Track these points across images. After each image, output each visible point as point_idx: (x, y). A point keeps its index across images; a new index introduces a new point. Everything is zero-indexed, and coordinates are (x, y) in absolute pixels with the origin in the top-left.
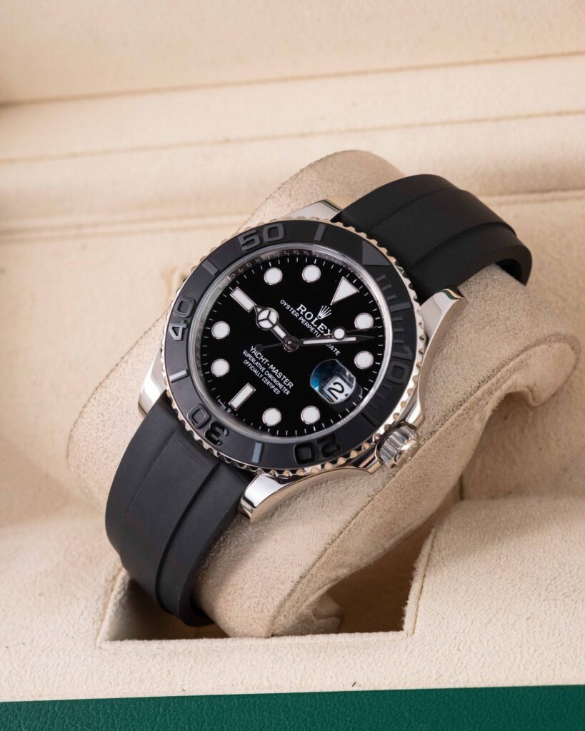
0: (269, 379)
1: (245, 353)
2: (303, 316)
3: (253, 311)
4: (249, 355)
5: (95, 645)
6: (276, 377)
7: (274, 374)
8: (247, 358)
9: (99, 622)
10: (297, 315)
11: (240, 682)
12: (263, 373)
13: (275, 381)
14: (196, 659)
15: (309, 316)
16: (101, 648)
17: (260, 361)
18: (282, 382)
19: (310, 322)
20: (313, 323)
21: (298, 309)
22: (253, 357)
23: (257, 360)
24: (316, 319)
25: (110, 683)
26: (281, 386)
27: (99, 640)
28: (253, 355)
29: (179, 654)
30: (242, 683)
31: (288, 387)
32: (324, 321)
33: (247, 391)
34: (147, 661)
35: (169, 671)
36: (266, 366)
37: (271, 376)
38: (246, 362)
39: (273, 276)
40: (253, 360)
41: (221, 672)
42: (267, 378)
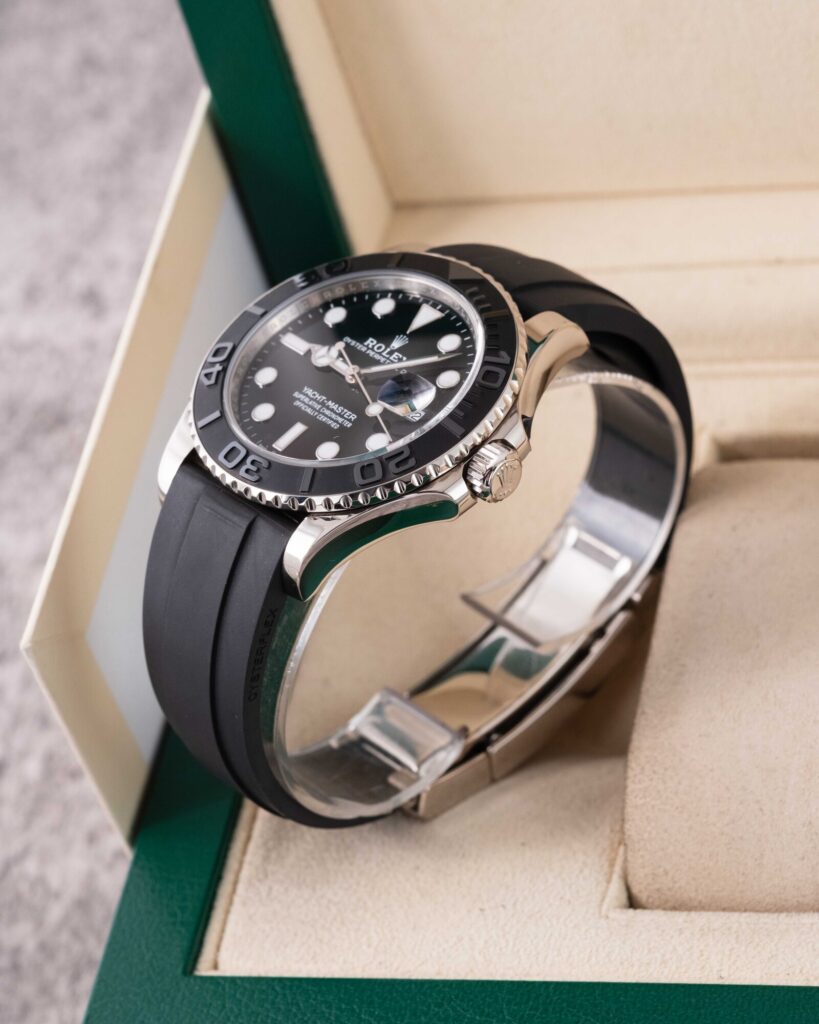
0: (326, 416)
1: (296, 395)
2: (372, 349)
3: (309, 353)
4: (302, 397)
5: (600, 912)
6: (335, 413)
7: (332, 410)
8: (299, 399)
9: (605, 884)
10: (364, 349)
11: (798, 971)
12: (319, 411)
13: (334, 416)
14: (737, 937)
15: (379, 348)
16: (607, 917)
17: (315, 400)
18: (342, 416)
19: (380, 354)
20: (384, 354)
21: (366, 344)
22: (306, 398)
23: (311, 399)
24: (388, 350)
25: (622, 963)
26: (340, 420)
27: (605, 907)
28: (307, 395)
29: (714, 930)
30: (801, 972)
31: (350, 420)
32: (399, 350)
33: (298, 429)
34: (672, 937)
35: (701, 951)
36: (323, 404)
37: (328, 412)
38: (297, 403)
39: (336, 315)
40: (306, 400)
41: (772, 957)
42: (324, 414)
